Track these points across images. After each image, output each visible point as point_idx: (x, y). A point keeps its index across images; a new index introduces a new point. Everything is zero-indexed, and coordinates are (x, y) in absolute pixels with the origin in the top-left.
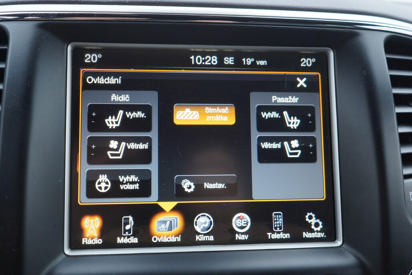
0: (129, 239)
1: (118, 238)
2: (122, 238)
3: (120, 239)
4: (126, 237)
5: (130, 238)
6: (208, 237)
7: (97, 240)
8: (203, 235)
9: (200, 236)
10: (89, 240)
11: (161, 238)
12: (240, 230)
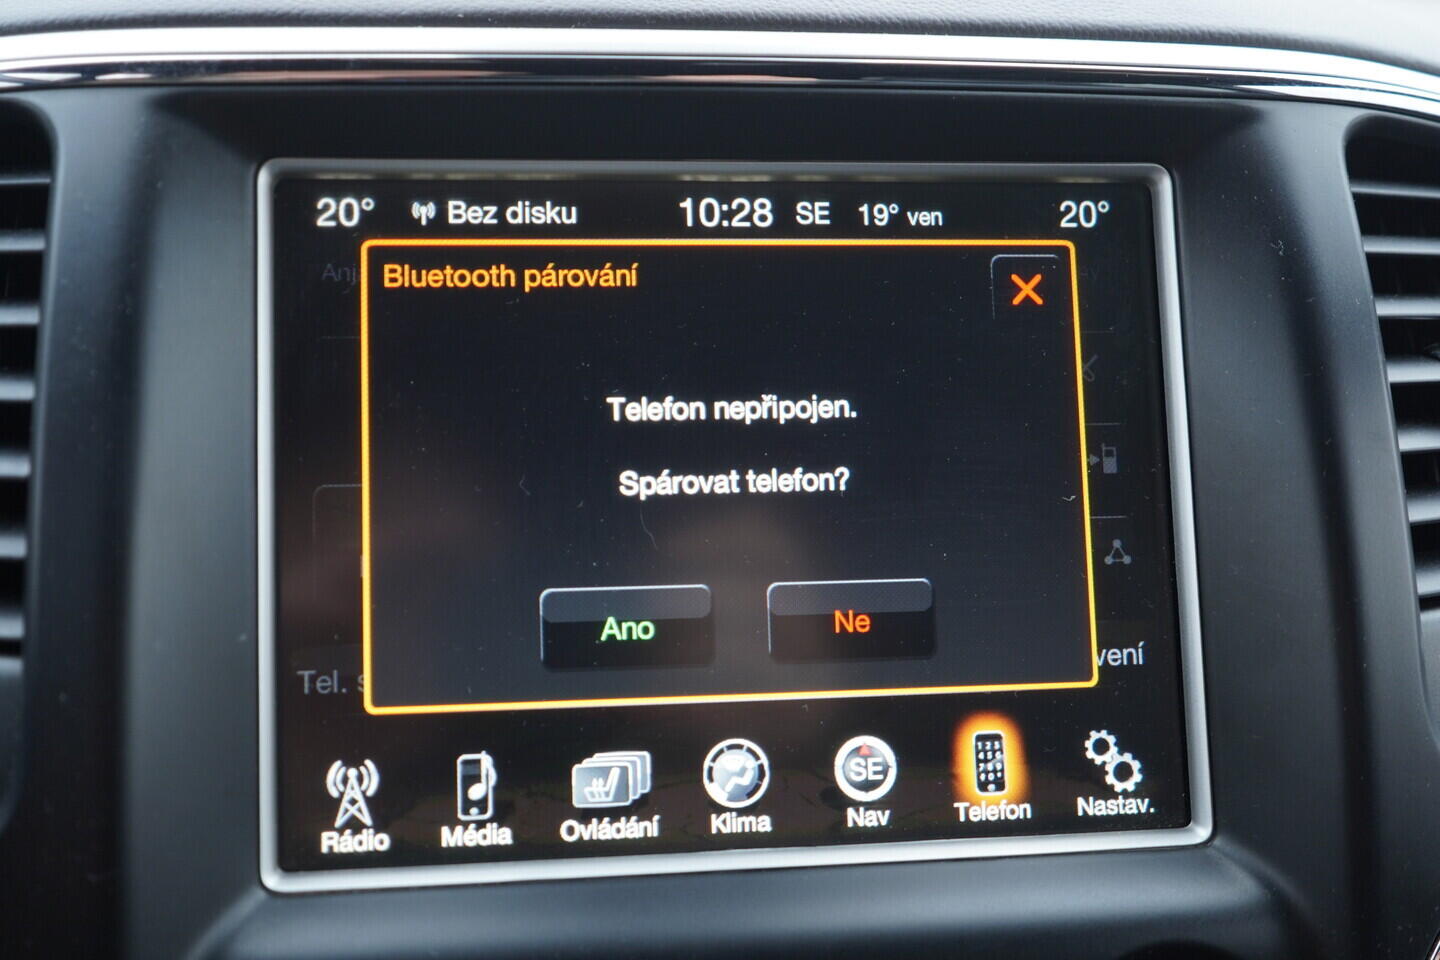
0: (482, 831)
1: (445, 830)
2: (459, 829)
3: (453, 830)
4: (472, 826)
5: (485, 827)
6: (752, 818)
7: (371, 837)
8: (734, 814)
9: (726, 815)
10: (343, 838)
11: (590, 826)
12: (863, 793)
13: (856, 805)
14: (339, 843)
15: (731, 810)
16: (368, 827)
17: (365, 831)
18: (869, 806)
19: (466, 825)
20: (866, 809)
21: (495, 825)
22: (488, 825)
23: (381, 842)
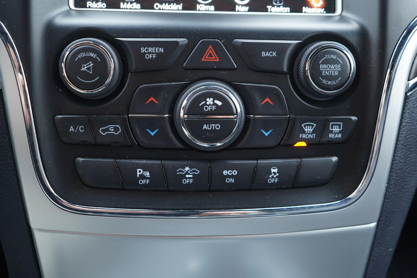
0: (132, 5)
1: (122, 3)
2: (125, 3)
3: (124, 4)
4: (129, 3)
5: (133, 3)
6: (209, 6)
7: (101, 4)
8: (204, 5)
9: (201, 5)
10: (93, 4)
11: (162, 5)
12: (241, 1)
13: (239, 5)
14: (92, 5)
15: (203, 4)
16: (100, 1)
17: (99, 2)
18: (242, 5)
19: (127, 3)
20: (242, 6)
21: (136, 3)
22: (134, 3)
23: (104, 6)
